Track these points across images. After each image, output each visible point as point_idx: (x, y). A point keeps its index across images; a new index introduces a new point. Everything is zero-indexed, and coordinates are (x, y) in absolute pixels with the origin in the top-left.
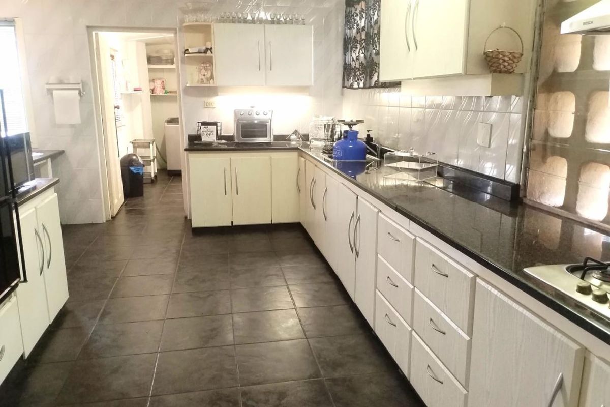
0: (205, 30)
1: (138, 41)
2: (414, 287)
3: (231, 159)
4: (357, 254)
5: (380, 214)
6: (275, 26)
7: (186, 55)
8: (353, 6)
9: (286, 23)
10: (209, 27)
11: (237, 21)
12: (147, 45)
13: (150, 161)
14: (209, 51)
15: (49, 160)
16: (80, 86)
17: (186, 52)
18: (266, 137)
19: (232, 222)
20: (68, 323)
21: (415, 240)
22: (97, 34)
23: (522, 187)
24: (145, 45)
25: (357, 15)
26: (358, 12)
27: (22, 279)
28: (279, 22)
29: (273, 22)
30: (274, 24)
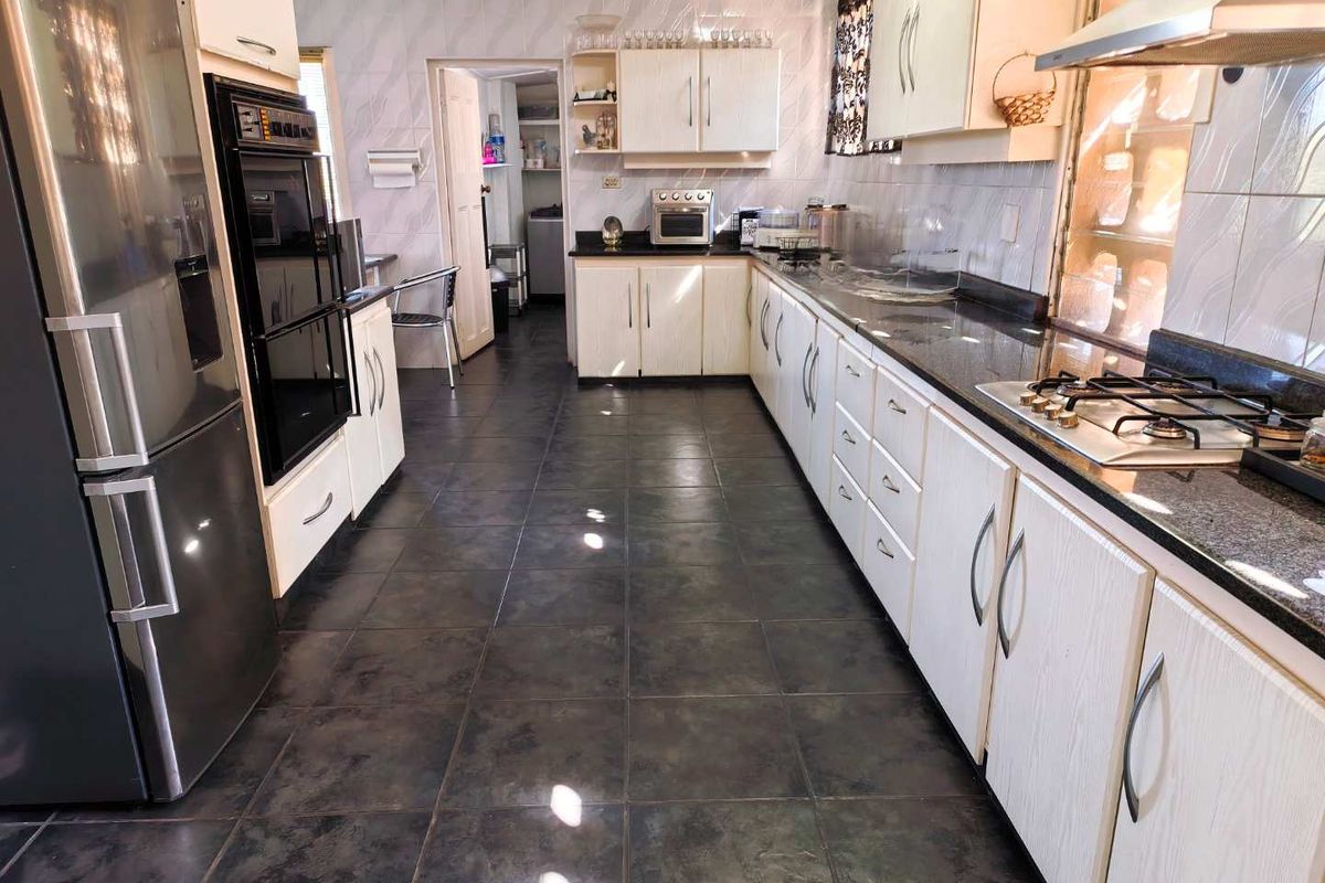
0: (608, 60)
1: (504, 80)
2: (873, 437)
3: (639, 270)
4: (814, 410)
5: (841, 341)
6: (719, 52)
7: (575, 104)
8: (849, 13)
9: (736, 46)
10: (613, 55)
11: (664, 46)
12: (519, 86)
13: (517, 279)
14: (610, 96)
15: (376, 268)
16: (418, 155)
17: (577, 99)
18: (701, 235)
19: (640, 371)
20: (405, 487)
21: (876, 370)
22: (442, 71)
23: (1052, 301)
24: (514, 86)
25: (854, 30)
26: (855, 23)
27: (355, 411)
28: (726, 45)
29: (715, 45)
30: (716, 47)
